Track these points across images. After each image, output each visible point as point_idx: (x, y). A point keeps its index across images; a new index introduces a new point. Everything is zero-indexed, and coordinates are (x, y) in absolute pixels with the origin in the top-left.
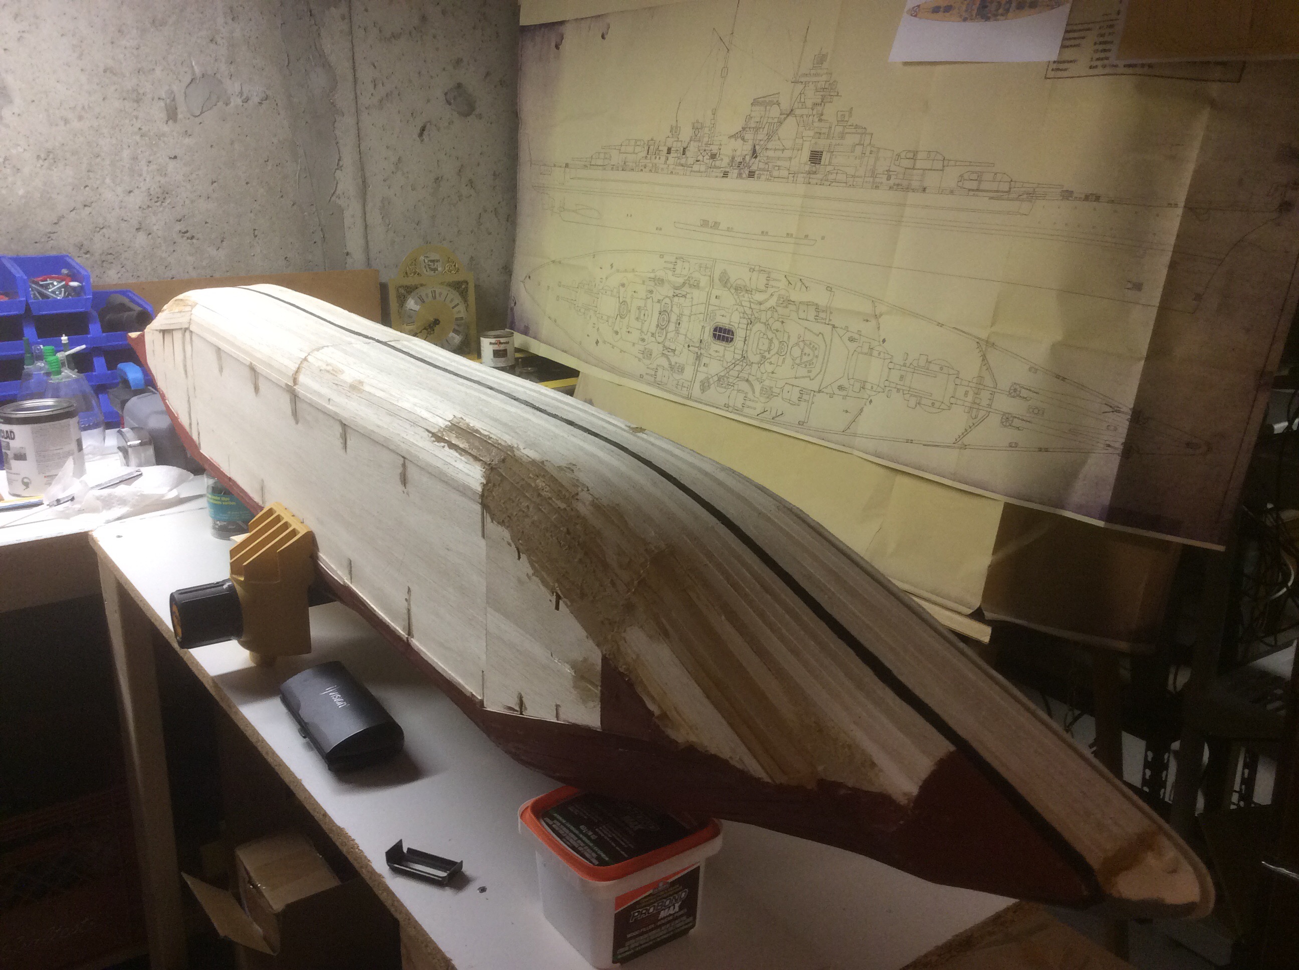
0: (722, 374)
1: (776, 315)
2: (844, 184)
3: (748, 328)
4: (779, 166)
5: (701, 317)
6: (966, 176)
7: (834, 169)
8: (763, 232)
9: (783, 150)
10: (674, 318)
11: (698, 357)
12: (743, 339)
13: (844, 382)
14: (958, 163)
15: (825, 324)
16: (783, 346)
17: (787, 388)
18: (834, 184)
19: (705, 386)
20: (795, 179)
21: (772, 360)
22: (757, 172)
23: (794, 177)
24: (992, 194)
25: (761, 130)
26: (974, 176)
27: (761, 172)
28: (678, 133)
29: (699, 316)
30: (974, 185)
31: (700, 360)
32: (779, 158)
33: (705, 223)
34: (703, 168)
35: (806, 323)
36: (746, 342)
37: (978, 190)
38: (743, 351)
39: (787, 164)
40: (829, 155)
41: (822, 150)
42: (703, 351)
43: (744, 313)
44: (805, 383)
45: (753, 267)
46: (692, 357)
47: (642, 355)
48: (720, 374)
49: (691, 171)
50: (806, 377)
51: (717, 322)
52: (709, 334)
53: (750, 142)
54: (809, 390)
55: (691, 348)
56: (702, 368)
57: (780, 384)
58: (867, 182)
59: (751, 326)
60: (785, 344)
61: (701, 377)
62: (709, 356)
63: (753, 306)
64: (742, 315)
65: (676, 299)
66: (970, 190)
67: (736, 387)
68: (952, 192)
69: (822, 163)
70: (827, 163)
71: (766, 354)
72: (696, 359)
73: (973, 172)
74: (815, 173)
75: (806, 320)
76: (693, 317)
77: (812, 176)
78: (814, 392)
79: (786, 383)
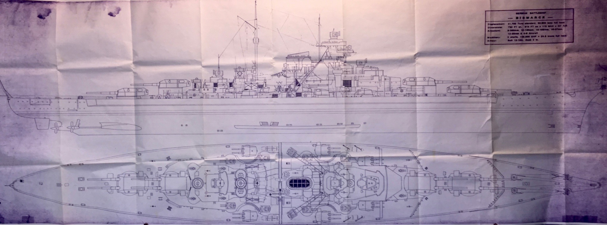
0: (305, 205)
1: (342, 167)
2: (372, 96)
3: (321, 176)
4: (320, 89)
5: (277, 176)
6: (451, 88)
7: (362, 88)
8: (317, 124)
9: (321, 81)
10: (251, 181)
11: (280, 200)
12: (319, 183)
13: (403, 192)
14: (444, 82)
15: (379, 166)
16: (351, 182)
17: (361, 203)
18: (364, 96)
19: (291, 215)
20: (335, 95)
21: (345, 190)
22: (303, 94)
23: (334, 94)
24: (470, 95)
25: (299, 71)
26: (457, 87)
27: (307, 93)
28: (221, 74)
29: (274, 176)
30: (458, 91)
31: (282, 201)
32: (318, 85)
33: (264, 124)
34: (253, 93)
35: (365, 168)
36: (322, 184)
37: (461, 93)
38: (320, 190)
39: (327, 88)
40: (356, 82)
41: (350, 80)
42: (283, 195)
43: (315, 169)
44: (375, 198)
45: (316, 143)
46: (275, 201)
47: (225, 207)
48: (303, 205)
49: (242, 95)
50: (374, 195)
51: (291, 177)
52: (287, 185)
53: (292, 78)
54: (378, 201)
55: (272, 195)
56: (286, 205)
57: (355, 202)
58: (387, 94)
59: (323, 175)
60: (352, 181)
61: (286, 210)
62: (290, 197)
63: (321, 164)
64: (313, 170)
65: (249, 170)
66: (456, 94)
67: (319, 210)
68: (445, 95)
69: (352, 85)
70: (356, 86)
71: (339, 188)
72: (279, 201)
73: (455, 86)
74: (349, 91)
75: (365, 166)
76: (269, 178)
77: (347, 93)
78: (382, 201)
79: (360, 201)
